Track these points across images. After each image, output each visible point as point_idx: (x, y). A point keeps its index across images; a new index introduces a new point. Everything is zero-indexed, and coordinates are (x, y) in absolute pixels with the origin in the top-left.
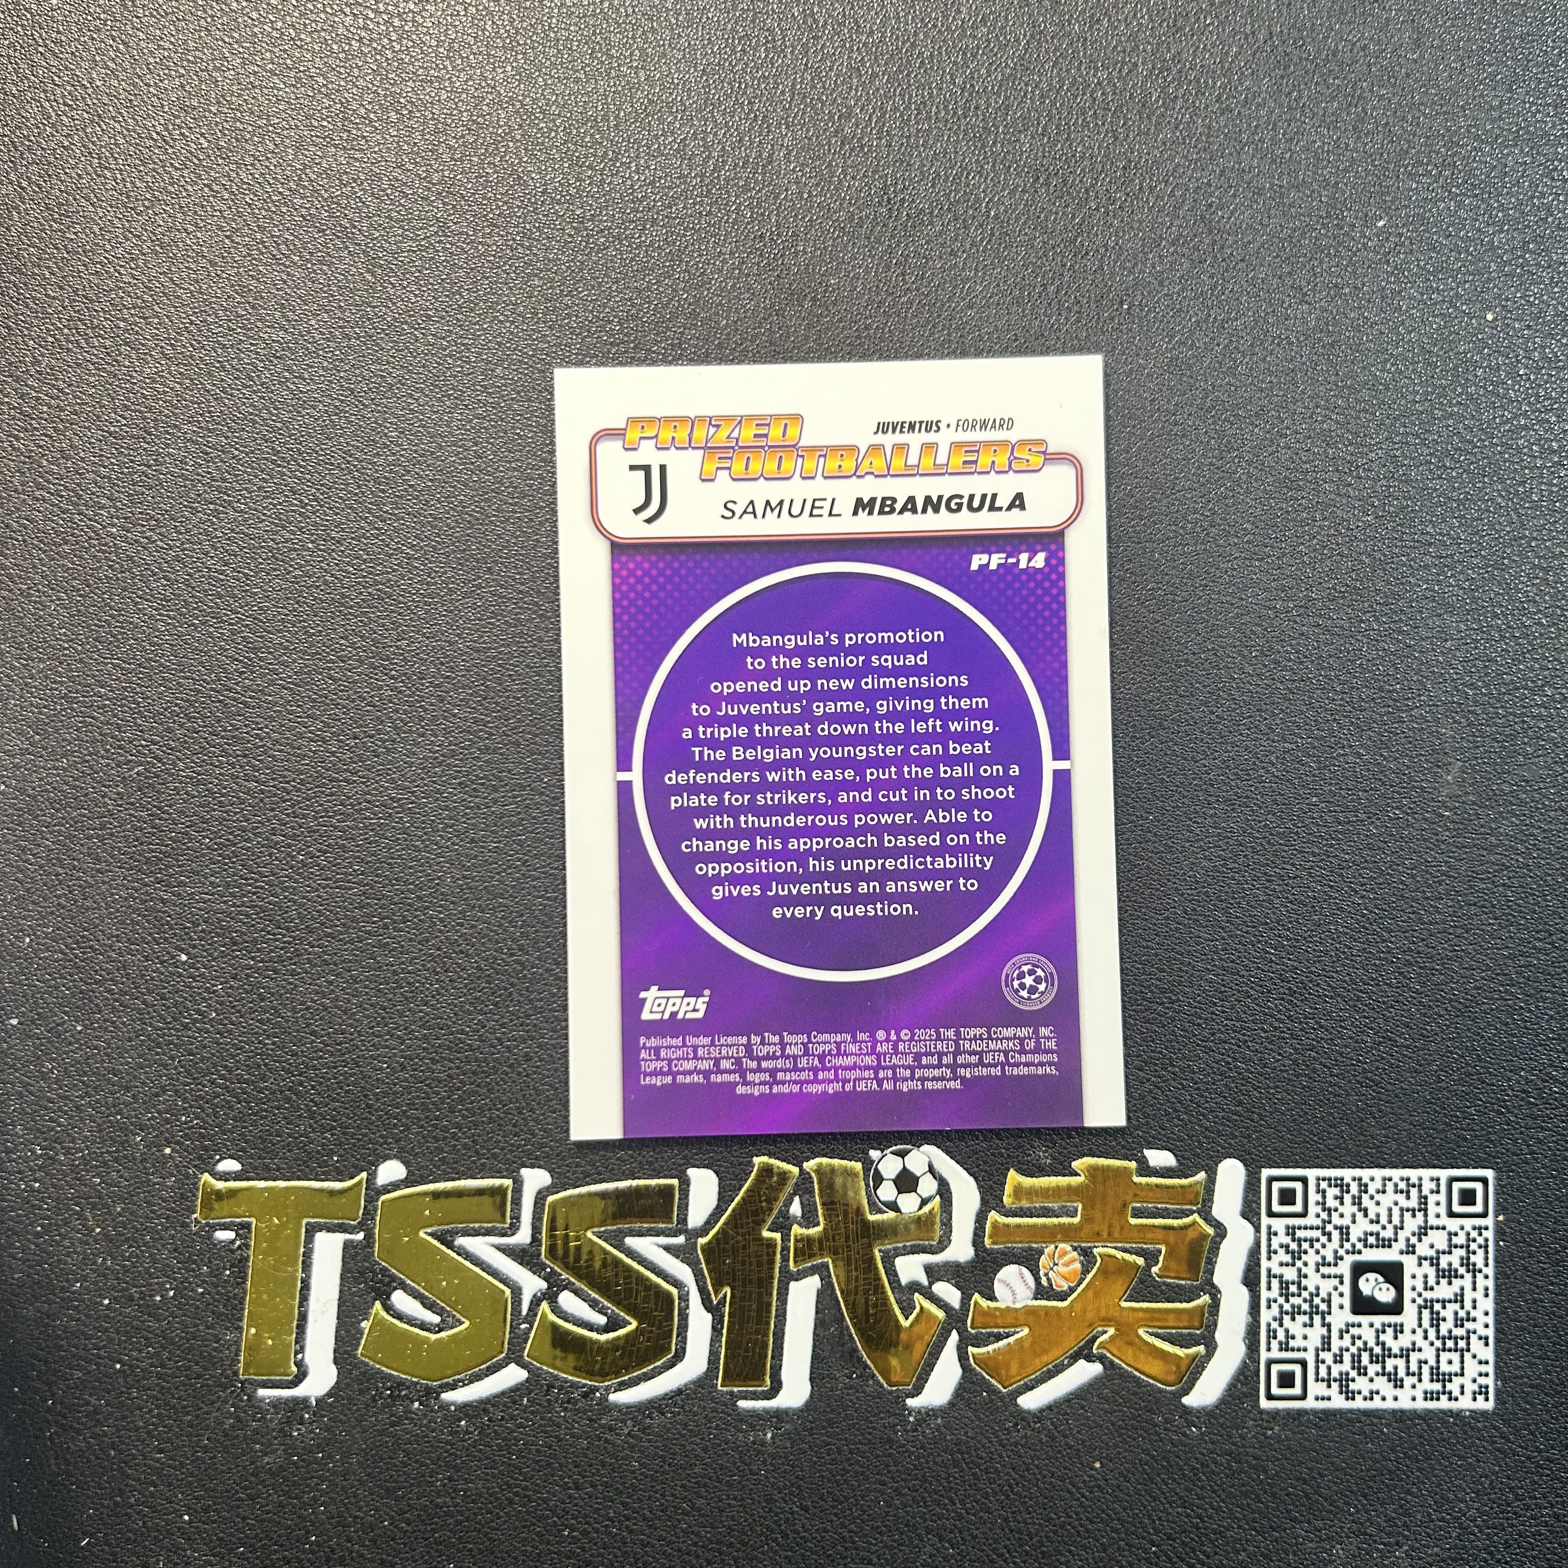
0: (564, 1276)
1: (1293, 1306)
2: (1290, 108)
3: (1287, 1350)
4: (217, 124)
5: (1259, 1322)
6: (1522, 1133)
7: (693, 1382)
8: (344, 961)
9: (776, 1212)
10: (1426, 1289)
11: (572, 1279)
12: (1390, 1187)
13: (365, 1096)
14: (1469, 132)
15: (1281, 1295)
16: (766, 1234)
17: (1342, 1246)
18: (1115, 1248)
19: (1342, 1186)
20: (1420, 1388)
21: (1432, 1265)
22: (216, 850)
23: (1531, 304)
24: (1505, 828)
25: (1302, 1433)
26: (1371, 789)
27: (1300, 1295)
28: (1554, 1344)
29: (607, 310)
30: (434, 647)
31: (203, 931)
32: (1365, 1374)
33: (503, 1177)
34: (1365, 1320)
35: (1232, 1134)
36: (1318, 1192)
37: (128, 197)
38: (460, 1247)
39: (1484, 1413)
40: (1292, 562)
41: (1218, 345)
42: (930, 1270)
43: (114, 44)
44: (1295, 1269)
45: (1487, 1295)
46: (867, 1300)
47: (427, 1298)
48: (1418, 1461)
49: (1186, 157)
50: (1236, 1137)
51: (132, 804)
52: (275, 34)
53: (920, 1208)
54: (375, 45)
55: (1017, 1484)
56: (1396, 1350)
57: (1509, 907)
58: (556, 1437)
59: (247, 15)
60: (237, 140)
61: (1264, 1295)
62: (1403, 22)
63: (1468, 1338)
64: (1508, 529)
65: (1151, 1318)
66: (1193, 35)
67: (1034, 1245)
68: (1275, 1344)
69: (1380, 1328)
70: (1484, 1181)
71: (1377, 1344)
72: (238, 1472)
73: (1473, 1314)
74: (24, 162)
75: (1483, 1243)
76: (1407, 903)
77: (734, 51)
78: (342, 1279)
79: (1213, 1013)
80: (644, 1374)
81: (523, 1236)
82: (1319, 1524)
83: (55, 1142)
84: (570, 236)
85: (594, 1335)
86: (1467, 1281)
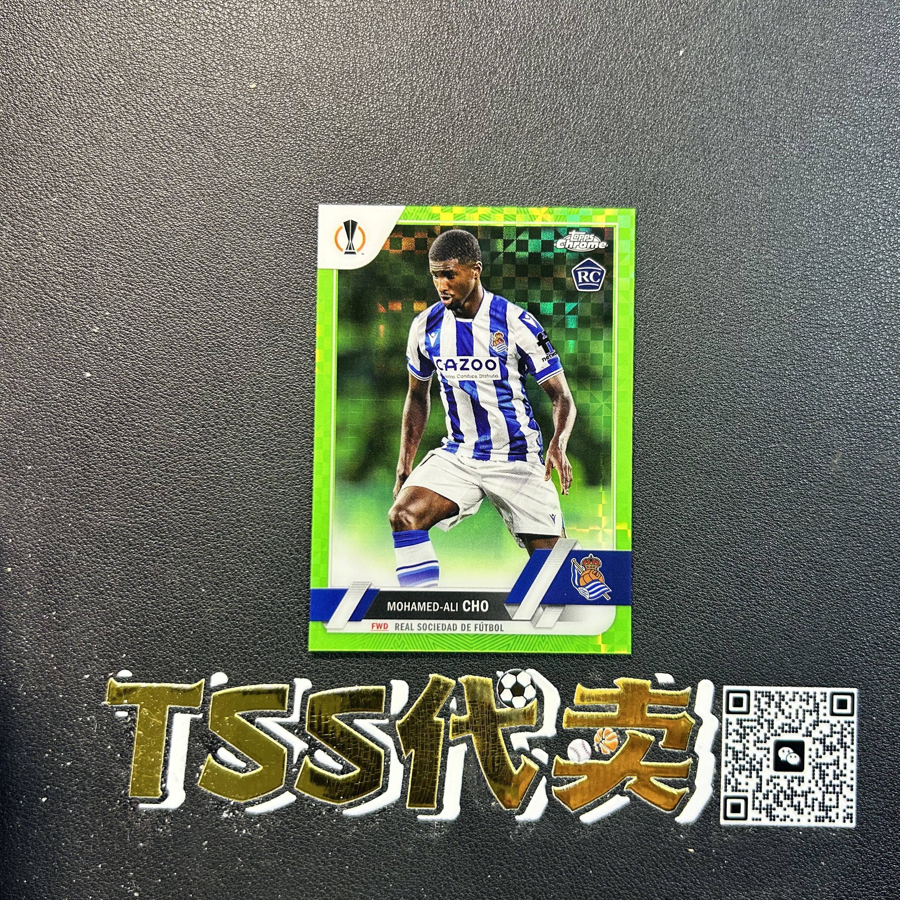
0: (319, 741)
1: (740, 766)
2: (750, 73)
3: (736, 791)
4: (129, 70)
5: (720, 774)
6: (874, 667)
7: (393, 804)
8: (194, 556)
9: (441, 706)
10: (817, 757)
11: (323, 743)
12: (797, 697)
13: (205, 635)
14: (853, 89)
15: (733, 759)
16: (436, 719)
17: (769, 731)
18: (638, 730)
19: (769, 696)
20: (813, 814)
21: (821, 743)
22: (121, 490)
23: (887, 189)
24: (867, 490)
25: (744, 839)
26: (790, 467)
27: (744, 759)
28: (891, 790)
29: (353, 182)
30: (250, 375)
31: (113, 537)
32: (781, 806)
33: (284, 683)
34: (782, 774)
35: (707, 665)
36: (756, 700)
37: (77, 112)
38: (257, 724)
39: (849, 829)
40: (747, 335)
41: (706, 209)
42: (530, 741)
43: (71, 23)
44: (742, 744)
45: (852, 761)
46: (493, 758)
47: (238, 752)
48: (811, 856)
49: (689, 100)
50: (709, 667)
51: (72, 463)
52: (164, 19)
53: (526, 705)
54: (222, 27)
55: (579, 866)
56: (799, 792)
57: (869, 536)
58: (312, 834)
59: (148, 8)
60: (141, 80)
61: (724, 759)
62: (815, 25)
63: (841, 786)
64: (871, 318)
65: (658, 771)
66: (694, 30)
67: (591, 728)
68: (729, 788)
69: (790, 779)
70: (852, 695)
71: (789, 788)
72: (127, 852)
73: (844, 772)
74: (18, 90)
75: (851, 731)
76: (809, 533)
77: (429, 34)
78: (189, 741)
79: (697, 595)
80: (364, 799)
81: (295, 718)
82: (754, 892)
83: (24, 658)
84: (333, 139)
85: (335, 776)
86: (841, 753)
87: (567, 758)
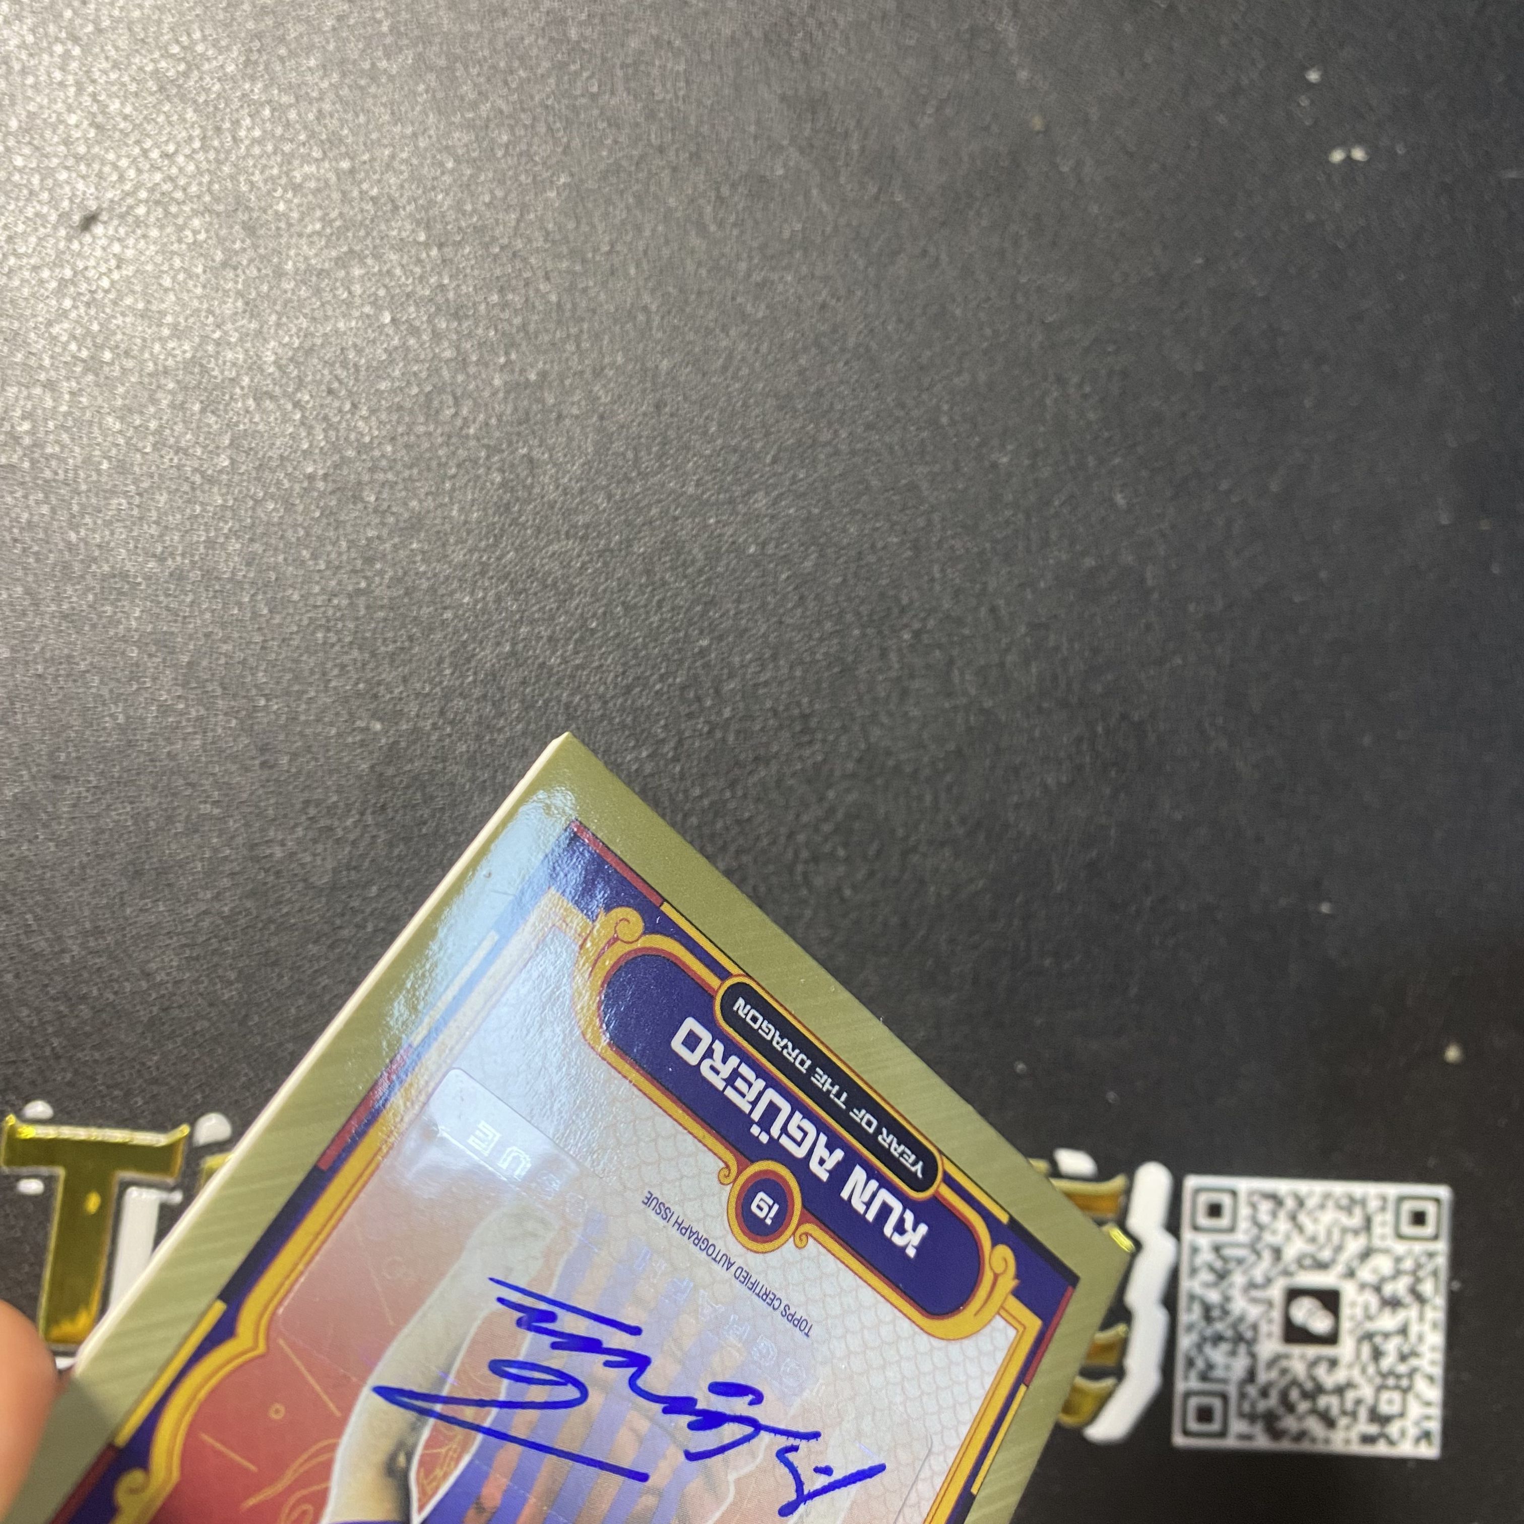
1: (1215, 1332)
3: (1206, 1381)
5: (1176, 1349)
10: (1366, 1319)
15: (1203, 1319)
17: (1273, 1267)
19: (1276, 1200)
20: (1356, 1429)
21: (1374, 1292)
27: (1223, 1320)
32: (1294, 1411)
44: (1219, 1290)
45: (1435, 1329)
56: (1329, 1386)
61: (1184, 1318)
63: (1412, 1376)
68: (1193, 1374)
70: (1437, 1200)
71: (1309, 1379)
73: (1419, 1349)
75: (1433, 1271)
86: (1413, 1312)
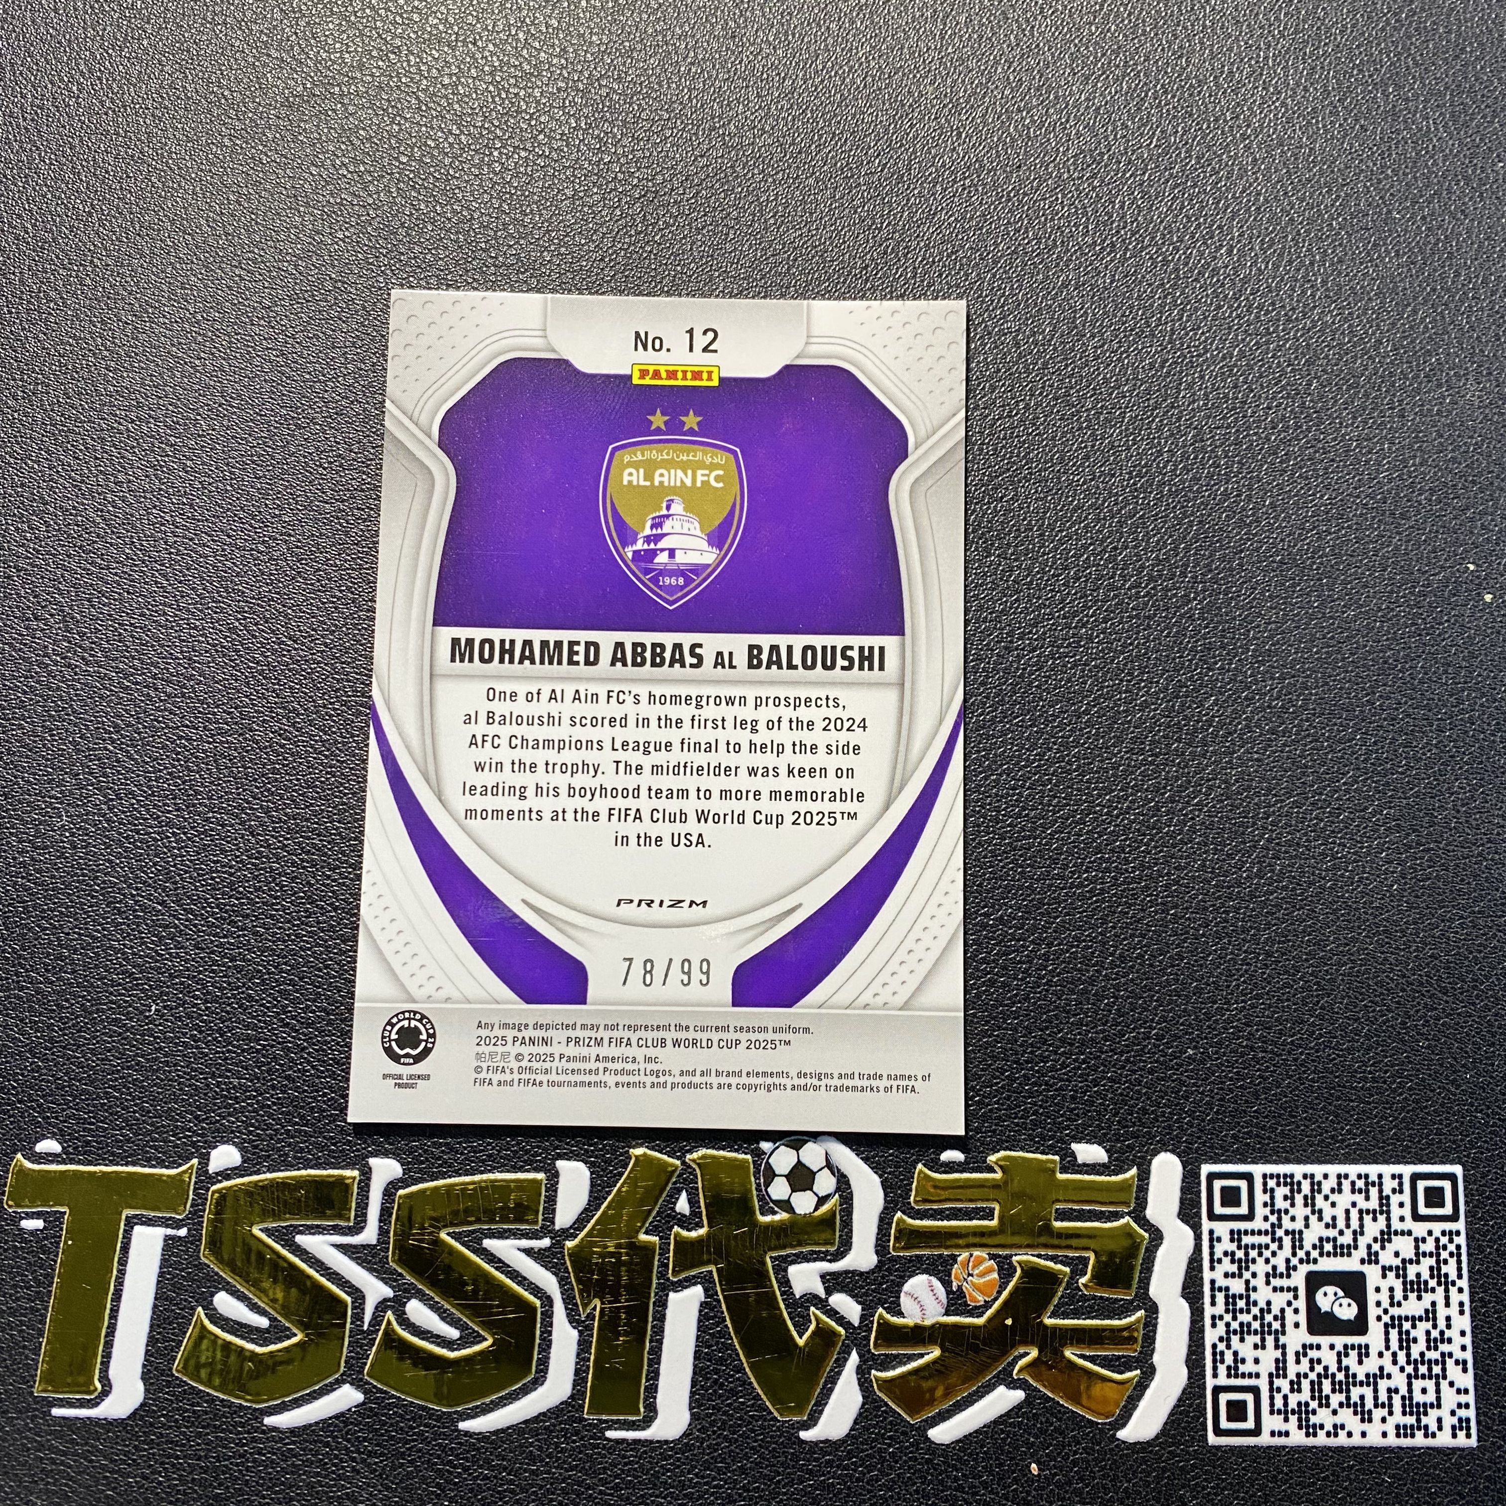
0: (412, 1281)
1: (1241, 1325)
3: (1236, 1376)
7: (557, 1408)
9: (654, 1211)
10: (1392, 1305)
11: (422, 1286)
12: (1346, 1186)
15: (1227, 1311)
16: (643, 1237)
17: (1294, 1254)
18: (1039, 1256)
20: (1392, 1422)
21: (1398, 1276)
27: (1249, 1312)
32: (1328, 1405)
33: (348, 1168)
34: (1325, 1341)
36: (1265, 1192)
38: (298, 1247)
42: (826, 1279)
44: (1243, 1280)
45: (1462, 1313)
53: (816, 1209)
56: (1361, 1377)
61: (1208, 1311)
63: (1444, 1363)
65: (1080, 1337)
67: (946, 1252)
68: (1222, 1370)
69: (1342, 1350)
70: (1452, 1177)
71: (1339, 1369)
73: (1448, 1334)
80: (500, 1399)
81: (369, 1236)
85: (447, 1352)
86: (1439, 1296)
87: (900, 1314)
